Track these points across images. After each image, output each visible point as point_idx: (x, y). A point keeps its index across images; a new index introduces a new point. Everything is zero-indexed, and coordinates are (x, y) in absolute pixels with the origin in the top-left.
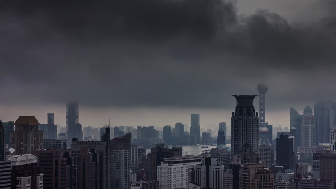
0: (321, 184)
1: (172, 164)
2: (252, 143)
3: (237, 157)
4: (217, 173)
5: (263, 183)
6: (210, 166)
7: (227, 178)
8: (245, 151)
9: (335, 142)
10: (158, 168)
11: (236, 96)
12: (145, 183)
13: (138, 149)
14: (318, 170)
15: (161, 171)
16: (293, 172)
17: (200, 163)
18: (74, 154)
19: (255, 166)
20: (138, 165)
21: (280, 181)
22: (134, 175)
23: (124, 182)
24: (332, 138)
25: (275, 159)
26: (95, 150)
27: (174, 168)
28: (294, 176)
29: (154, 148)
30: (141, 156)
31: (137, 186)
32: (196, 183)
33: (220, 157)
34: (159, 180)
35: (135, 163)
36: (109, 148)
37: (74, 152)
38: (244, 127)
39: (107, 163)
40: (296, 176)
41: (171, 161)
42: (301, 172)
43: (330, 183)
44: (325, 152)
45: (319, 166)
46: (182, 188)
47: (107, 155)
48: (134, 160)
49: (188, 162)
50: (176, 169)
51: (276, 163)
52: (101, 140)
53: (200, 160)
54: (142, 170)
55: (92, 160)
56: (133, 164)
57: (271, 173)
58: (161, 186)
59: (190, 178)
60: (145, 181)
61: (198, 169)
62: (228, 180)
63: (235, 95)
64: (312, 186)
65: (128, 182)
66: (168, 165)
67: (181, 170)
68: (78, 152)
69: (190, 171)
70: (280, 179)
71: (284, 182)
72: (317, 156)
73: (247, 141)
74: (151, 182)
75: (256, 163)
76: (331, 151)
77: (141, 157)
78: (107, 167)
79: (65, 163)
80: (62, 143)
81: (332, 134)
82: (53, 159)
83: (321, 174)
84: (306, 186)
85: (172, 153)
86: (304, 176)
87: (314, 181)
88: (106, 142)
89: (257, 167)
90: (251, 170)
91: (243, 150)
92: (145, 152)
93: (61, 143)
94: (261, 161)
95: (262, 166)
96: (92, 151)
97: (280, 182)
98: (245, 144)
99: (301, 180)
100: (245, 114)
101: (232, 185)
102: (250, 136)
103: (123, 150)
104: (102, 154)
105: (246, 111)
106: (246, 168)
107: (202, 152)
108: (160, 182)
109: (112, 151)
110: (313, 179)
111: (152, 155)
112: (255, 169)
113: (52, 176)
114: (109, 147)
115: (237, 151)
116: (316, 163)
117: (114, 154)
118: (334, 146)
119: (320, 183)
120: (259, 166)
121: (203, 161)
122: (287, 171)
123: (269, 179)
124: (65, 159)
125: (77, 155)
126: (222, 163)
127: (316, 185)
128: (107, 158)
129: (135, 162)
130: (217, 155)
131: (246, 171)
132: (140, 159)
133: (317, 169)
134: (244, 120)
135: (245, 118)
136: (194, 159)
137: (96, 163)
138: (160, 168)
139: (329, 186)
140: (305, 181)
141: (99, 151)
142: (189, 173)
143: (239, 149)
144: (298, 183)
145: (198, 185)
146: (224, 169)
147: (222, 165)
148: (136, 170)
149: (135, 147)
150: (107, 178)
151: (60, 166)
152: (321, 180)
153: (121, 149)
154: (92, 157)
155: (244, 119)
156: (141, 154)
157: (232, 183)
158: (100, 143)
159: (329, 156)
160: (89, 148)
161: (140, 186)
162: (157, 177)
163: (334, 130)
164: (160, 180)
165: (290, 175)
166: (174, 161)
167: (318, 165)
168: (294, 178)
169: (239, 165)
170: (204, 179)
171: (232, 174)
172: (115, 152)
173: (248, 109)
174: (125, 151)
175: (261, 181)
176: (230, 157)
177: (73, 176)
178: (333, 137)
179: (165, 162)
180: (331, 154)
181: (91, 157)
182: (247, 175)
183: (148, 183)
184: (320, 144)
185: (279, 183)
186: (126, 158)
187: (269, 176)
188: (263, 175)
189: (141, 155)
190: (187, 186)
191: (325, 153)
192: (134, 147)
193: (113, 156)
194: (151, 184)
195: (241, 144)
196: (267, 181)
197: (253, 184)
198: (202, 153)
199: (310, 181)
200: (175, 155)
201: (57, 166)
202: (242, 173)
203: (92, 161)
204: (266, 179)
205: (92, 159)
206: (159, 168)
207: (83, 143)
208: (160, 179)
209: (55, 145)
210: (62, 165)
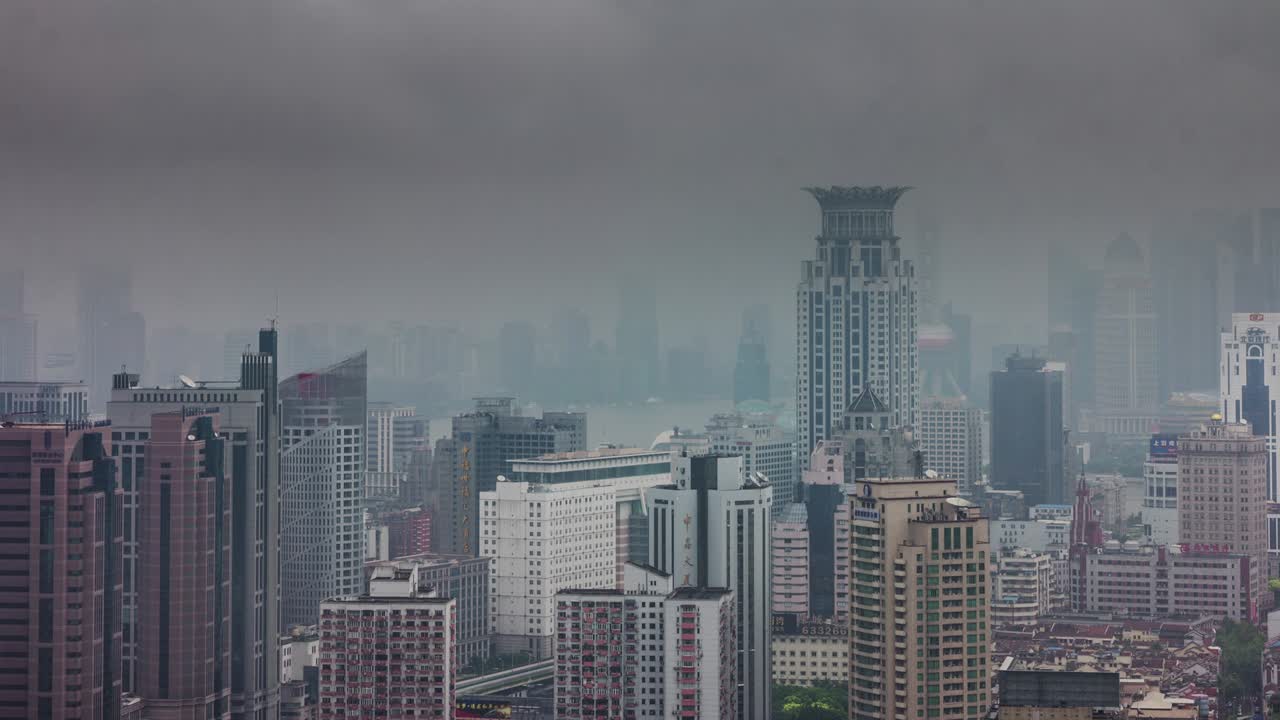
0: (1185, 565)
1: (546, 486)
2: (887, 394)
3: (829, 451)
4: (743, 520)
5: (942, 562)
6: (711, 493)
7: (782, 544)
8: (859, 427)
9: (1243, 387)
10: (486, 503)
11: (817, 193)
12: (430, 568)
13: (395, 422)
14: (1171, 505)
15: (497, 516)
16: (1065, 514)
17: (665, 479)
18: (120, 444)
19: (909, 491)
20: (395, 491)
21: (1008, 555)
22: (378, 534)
23: (338, 564)
24: (1233, 370)
25: (986, 462)
26: (215, 426)
27: (554, 503)
28: (1072, 533)
29: (466, 416)
30: (410, 449)
31: (396, 579)
32: (652, 563)
33: (749, 452)
34: (490, 555)
35: (382, 482)
36: (273, 420)
37: (123, 436)
38: (856, 326)
39: (264, 483)
40: (1079, 535)
41: (540, 470)
42: (1098, 513)
43: (1222, 561)
44: (1204, 429)
45: (1174, 489)
46: (588, 588)
47: (265, 447)
48: (376, 470)
49: (613, 473)
50: (564, 507)
51: (990, 477)
52: (239, 385)
53: (664, 468)
54: (412, 510)
55: (203, 469)
56: (373, 485)
57: (974, 520)
58: (497, 579)
59: (622, 545)
60: (428, 557)
61: (661, 507)
62: (788, 550)
63: (817, 189)
64: (1147, 576)
65: (356, 563)
66: (530, 490)
67: (583, 511)
68: (137, 436)
69: (625, 513)
70: (1009, 545)
71: (1028, 556)
72: (1168, 446)
73: (866, 386)
74: (454, 562)
75: (912, 479)
76: (1226, 423)
77: (409, 455)
78: (265, 497)
79: (84, 482)
80: (65, 395)
81: (1233, 352)
82: (32, 463)
83: (1186, 524)
84: (1119, 575)
85: (543, 437)
86: (1110, 532)
87: (1156, 552)
88: (262, 391)
89: (917, 492)
90: (889, 506)
91: (853, 423)
92: (425, 432)
93: (58, 395)
94: (934, 470)
95: (937, 490)
96: (202, 428)
97: (1008, 560)
98: (857, 395)
99: (1099, 550)
100: (856, 269)
101: (803, 571)
102: (881, 363)
103: (335, 427)
104: (244, 443)
105: (864, 253)
106: (869, 501)
107: (673, 433)
108: (494, 562)
109: (287, 432)
110: (1151, 543)
111: (457, 447)
112: (909, 502)
113: (26, 540)
114: (275, 412)
115: (824, 427)
116: (1164, 476)
117: (296, 441)
118: (1238, 402)
119: (1182, 561)
120: (924, 490)
121: (683, 472)
122: (1037, 511)
123: (970, 544)
124: (85, 466)
125: (134, 449)
126: (766, 479)
127: (1164, 571)
128: (264, 461)
129: (382, 475)
130: (738, 443)
131: (871, 510)
132: (404, 464)
133: (1167, 502)
134: (856, 296)
135: (856, 285)
136: (640, 462)
137: (221, 480)
138: (494, 504)
139: (1219, 572)
140: (1118, 552)
141: (231, 432)
142: (618, 522)
143: (833, 419)
144: (1088, 562)
145: (664, 574)
146: (774, 504)
147: (763, 487)
148: (385, 510)
149: (382, 415)
150: (265, 548)
151: (61, 496)
152: (1185, 547)
153: (323, 422)
154: (203, 457)
155: (853, 288)
156: (409, 443)
157: (803, 562)
158: (235, 396)
159: (1220, 447)
160: (190, 420)
161: (411, 578)
162: (482, 542)
163: (1238, 335)
164: (494, 552)
165: (1053, 528)
166: (552, 470)
167: (1171, 485)
168: (1072, 540)
169: (836, 486)
170: (688, 546)
171: (804, 526)
172: (297, 433)
173: (871, 247)
174: (343, 428)
175: (935, 556)
176: (794, 454)
177: (117, 540)
178: (1233, 363)
179: (515, 478)
180: (1228, 435)
181: (197, 457)
182: (876, 531)
183: (440, 567)
184: (1178, 397)
185: (1008, 564)
186: (348, 459)
187: (970, 531)
188: (941, 528)
189: (409, 446)
190: (609, 577)
191: (1204, 434)
192: (376, 415)
193: (291, 450)
194: (455, 571)
195: (843, 395)
196: (961, 553)
197: (901, 567)
198: (671, 437)
199: (1137, 554)
200: (557, 446)
201: (49, 498)
202: (852, 518)
203: (202, 475)
204: (957, 545)
205: (201, 463)
206: (490, 504)
207: (159, 396)
208: (495, 547)
209: (35, 405)
210: (72, 492)
